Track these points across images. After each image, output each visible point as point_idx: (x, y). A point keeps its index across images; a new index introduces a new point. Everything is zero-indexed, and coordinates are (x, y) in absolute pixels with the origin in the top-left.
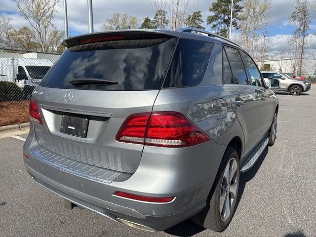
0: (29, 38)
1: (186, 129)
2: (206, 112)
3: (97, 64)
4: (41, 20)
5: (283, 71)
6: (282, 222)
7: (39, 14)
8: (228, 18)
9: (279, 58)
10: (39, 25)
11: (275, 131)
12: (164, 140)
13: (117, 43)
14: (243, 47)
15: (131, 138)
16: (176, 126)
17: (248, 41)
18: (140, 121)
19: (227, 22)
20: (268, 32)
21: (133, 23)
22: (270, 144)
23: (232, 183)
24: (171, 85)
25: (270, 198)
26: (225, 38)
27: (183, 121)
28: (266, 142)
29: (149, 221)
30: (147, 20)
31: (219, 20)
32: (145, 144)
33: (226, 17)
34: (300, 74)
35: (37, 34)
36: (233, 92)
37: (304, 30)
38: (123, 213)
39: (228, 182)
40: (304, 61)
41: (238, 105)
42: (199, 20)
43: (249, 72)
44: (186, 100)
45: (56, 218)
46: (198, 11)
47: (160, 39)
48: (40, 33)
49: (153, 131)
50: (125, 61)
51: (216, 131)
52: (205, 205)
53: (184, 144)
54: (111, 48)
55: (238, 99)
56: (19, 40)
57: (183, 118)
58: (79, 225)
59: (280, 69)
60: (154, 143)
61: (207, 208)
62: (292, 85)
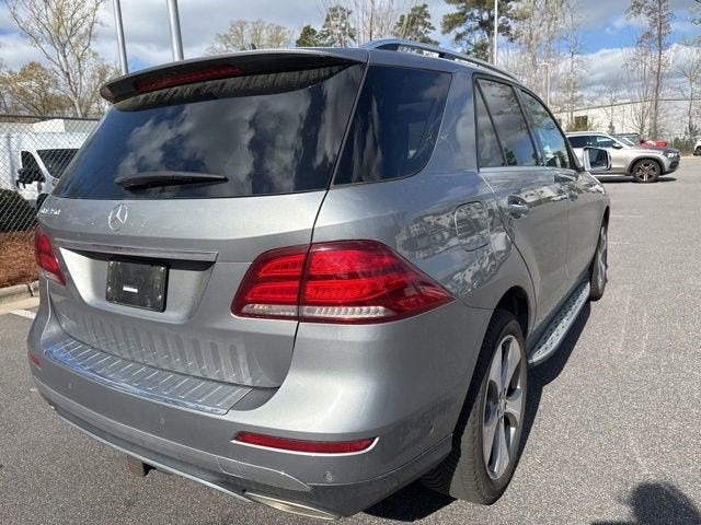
0: (43, 87)
1: (395, 278)
2: (446, 235)
3: (189, 135)
4: (68, 45)
5: (618, 130)
6: (626, 472)
7: (62, 30)
8: (490, 16)
9: (606, 100)
10: (65, 57)
11: (603, 267)
12: (343, 309)
13: (223, 85)
14: (524, 82)
15: (266, 307)
16: (370, 272)
17: (535, 66)
18: (286, 266)
19: (486, 26)
20: (581, 44)
21: (276, 39)
22: (595, 296)
23: (511, 391)
24: (355, 176)
25: (598, 420)
26: (485, 63)
27: (387, 260)
28: (586, 293)
29: (320, 497)
30: (308, 32)
31: (470, 23)
32: (300, 319)
33: (485, 16)
34: (655, 134)
35: (61, 78)
36: (505, 185)
37: (660, 35)
38: (258, 480)
39: (499, 390)
40: (662, 105)
41: (516, 214)
42: (425, 25)
43: (538, 138)
44: (392, 212)
45: (114, 493)
46: (421, 5)
47: (322, 70)
48: (68, 74)
49: (317, 289)
50: (253, 123)
51: (468, 276)
52: (450, 449)
53: (391, 313)
54: (209, 96)
55: (515, 201)
56: (22, 91)
57: (385, 253)
58: (167, 508)
59: (611, 127)
60: (322, 315)
61: (455, 454)
62: (637, 161)
